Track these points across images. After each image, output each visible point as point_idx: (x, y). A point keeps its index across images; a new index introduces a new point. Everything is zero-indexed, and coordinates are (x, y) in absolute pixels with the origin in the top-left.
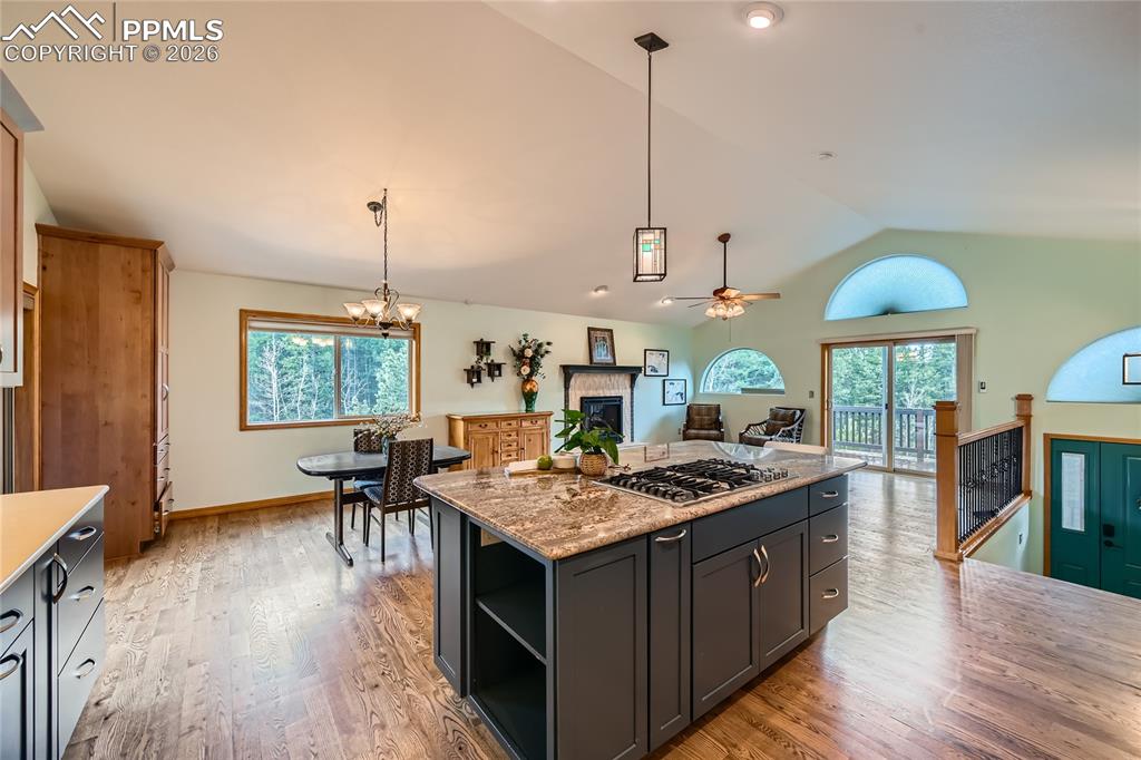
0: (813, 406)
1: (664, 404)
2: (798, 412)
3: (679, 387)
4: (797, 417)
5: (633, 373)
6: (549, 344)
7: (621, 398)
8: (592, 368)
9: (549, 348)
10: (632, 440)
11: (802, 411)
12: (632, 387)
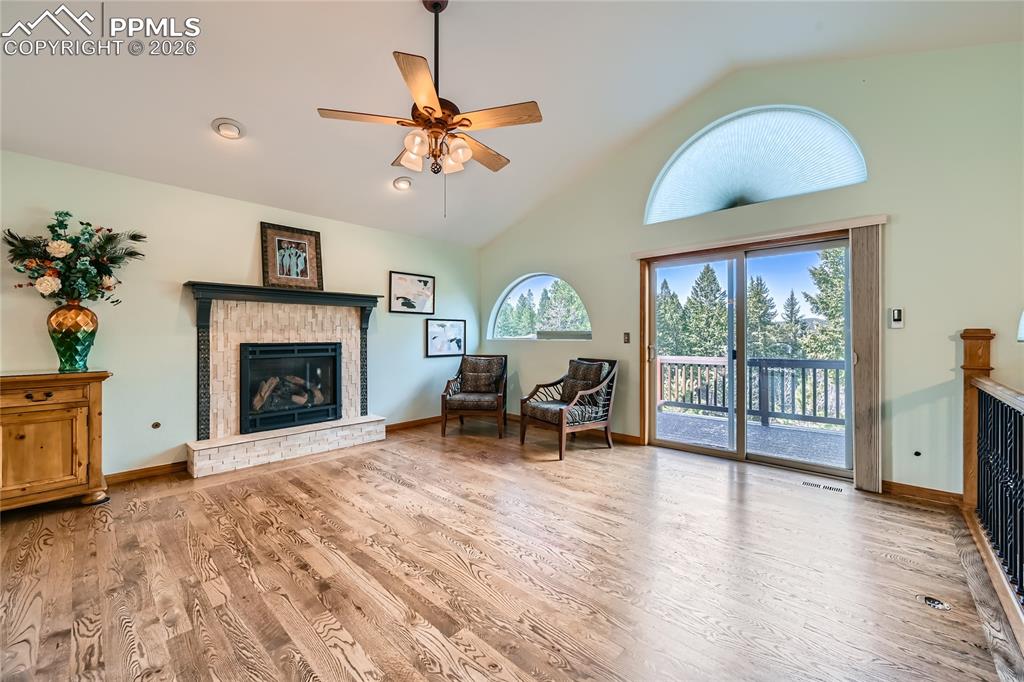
0: (628, 355)
1: (427, 356)
2: (606, 366)
3: (454, 332)
4: (604, 372)
5: (363, 305)
6: (135, 237)
7: (337, 347)
8: (270, 292)
9: (136, 246)
10: (364, 412)
11: (612, 363)
12: (364, 331)
